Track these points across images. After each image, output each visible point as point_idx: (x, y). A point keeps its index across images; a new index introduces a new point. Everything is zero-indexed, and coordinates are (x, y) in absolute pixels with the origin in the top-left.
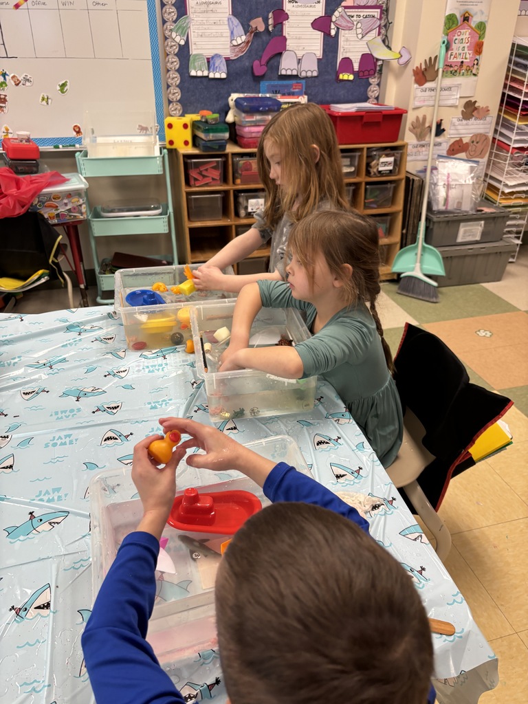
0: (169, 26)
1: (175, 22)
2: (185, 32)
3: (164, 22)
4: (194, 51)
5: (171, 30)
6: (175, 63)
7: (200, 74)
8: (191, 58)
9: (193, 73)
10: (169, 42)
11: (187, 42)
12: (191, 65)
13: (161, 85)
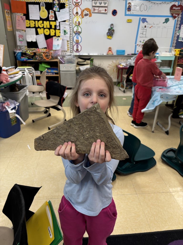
0: (177, 31)
1: (178, 31)
2: (179, 33)
3: (176, 31)
4: (180, 36)
5: (177, 32)
6: (176, 38)
7: (180, 41)
8: (179, 38)
9: (179, 41)
10: (176, 35)
11: (179, 35)
12: (179, 39)
13: (172, 43)
